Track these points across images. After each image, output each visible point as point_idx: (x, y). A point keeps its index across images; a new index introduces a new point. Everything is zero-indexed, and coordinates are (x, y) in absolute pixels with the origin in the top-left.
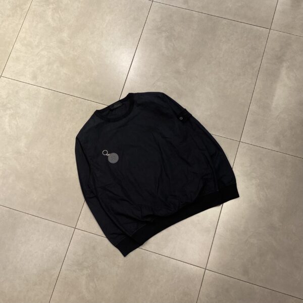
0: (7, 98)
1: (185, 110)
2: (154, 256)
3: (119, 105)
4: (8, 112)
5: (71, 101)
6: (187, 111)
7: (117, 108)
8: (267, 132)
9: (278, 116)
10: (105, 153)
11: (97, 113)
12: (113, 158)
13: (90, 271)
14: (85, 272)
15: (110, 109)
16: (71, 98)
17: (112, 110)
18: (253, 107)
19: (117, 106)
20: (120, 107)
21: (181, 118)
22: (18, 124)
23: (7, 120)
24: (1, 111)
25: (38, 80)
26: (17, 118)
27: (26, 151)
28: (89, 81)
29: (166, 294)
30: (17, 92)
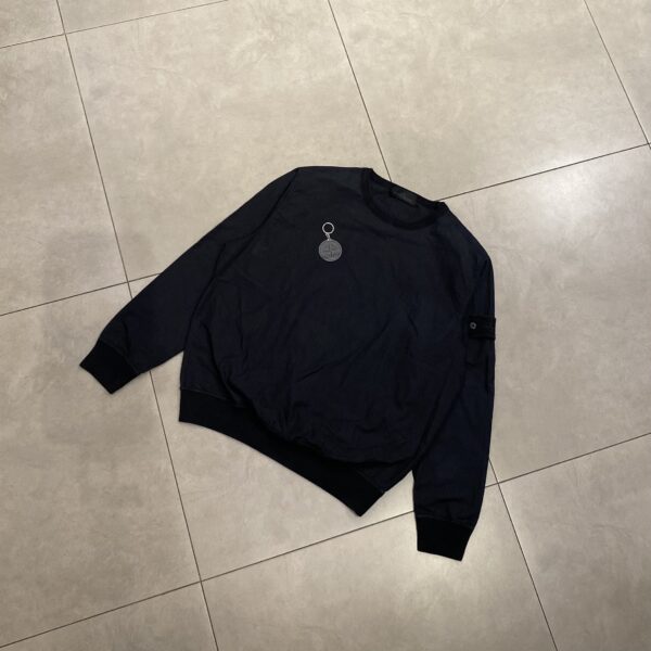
0: (289, 15)
1: (494, 320)
3: (410, 201)
4: (266, 34)
5: (360, 125)
6: (494, 325)
7: (402, 201)
8: (555, 526)
9: (602, 526)
10: (328, 228)
11: (368, 175)
12: (330, 250)
14: (56, 353)
15: (391, 190)
16: (364, 121)
17: (391, 195)
19: (405, 198)
20: (408, 204)
21: (473, 326)
22: (256, 62)
23: (250, 40)
24: (260, 21)
25: (357, 46)
26: (265, 55)
27: (215, 107)
28: (416, 130)
29: (105, 536)
30: (311, 25)
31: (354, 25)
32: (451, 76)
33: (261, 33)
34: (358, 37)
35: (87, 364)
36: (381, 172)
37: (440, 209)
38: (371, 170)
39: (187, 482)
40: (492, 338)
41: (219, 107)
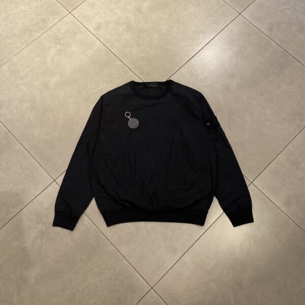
0: (64, 34)
1: (216, 117)
2: (111, 248)
3: (155, 86)
4: (58, 46)
5: (118, 65)
6: (217, 119)
7: (152, 88)
8: (284, 188)
9: (302, 178)
10: (128, 115)
11: (132, 84)
12: (133, 123)
13: (44, 228)
14: (40, 226)
16: (119, 62)
17: (147, 88)
18: (282, 157)
19: (153, 86)
20: (156, 88)
21: (208, 124)
22: (60, 61)
23: (52, 53)
24: (53, 42)
25: (99, 32)
26: (62, 56)
27: (53, 88)
28: (143, 56)
29: (102, 291)
30: (75, 33)
31: (94, 24)
32: (145, 26)
33: (56, 47)
34: (98, 28)
35: (56, 224)
36: (137, 80)
37: (170, 83)
38: (133, 81)
39: (124, 250)
40: (219, 125)
41: (54, 87)
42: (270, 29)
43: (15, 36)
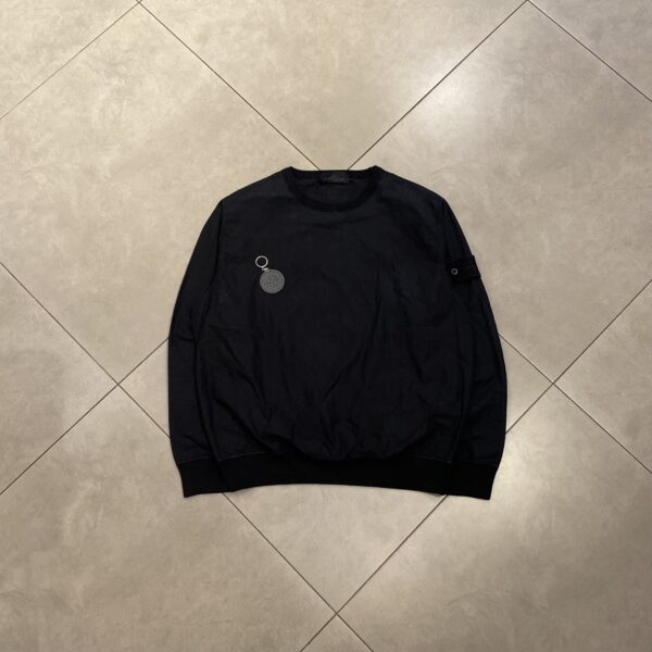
0: (127, 51)
1: (473, 257)
2: (246, 529)
3: (342, 180)
4: (115, 81)
5: (252, 123)
7: (335, 183)
8: (623, 394)
10: (262, 262)
11: (290, 174)
12: (272, 281)
13: (100, 488)
14: (90, 484)
15: (320, 177)
16: (252, 116)
17: (322, 183)
18: (620, 325)
19: (337, 180)
20: (342, 184)
21: (455, 272)
22: (120, 115)
23: (103, 96)
24: (102, 73)
25: (207, 47)
26: (125, 103)
27: (106, 177)
28: (308, 99)
29: (227, 621)
30: (153, 51)
31: (194, 29)
32: (311, 31)
33: (109, 84)
34: (203, 38)
35: (190, 489)
36: (304, 166)
37: (375, 173)
38: (291, 168)
39: (275, 533)
41: (109, 175)
42: (596, 35)
43: (16, 58)
